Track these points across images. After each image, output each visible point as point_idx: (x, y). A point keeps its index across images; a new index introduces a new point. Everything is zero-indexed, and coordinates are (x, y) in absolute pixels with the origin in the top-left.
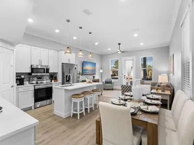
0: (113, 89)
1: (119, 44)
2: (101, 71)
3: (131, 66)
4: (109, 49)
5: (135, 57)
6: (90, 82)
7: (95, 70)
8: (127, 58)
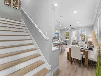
0: (67, 45)
1: (70, 25)
2: (61, 37)
3: (75, 34)
4: (65, 27)
5: (77, 31)
6: (60, 41)
7: (59, 37)
8: (73, 31)
